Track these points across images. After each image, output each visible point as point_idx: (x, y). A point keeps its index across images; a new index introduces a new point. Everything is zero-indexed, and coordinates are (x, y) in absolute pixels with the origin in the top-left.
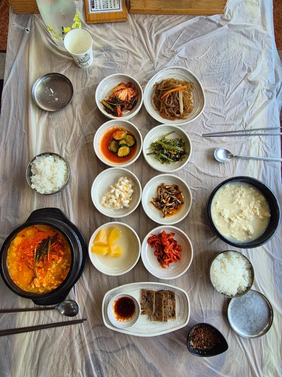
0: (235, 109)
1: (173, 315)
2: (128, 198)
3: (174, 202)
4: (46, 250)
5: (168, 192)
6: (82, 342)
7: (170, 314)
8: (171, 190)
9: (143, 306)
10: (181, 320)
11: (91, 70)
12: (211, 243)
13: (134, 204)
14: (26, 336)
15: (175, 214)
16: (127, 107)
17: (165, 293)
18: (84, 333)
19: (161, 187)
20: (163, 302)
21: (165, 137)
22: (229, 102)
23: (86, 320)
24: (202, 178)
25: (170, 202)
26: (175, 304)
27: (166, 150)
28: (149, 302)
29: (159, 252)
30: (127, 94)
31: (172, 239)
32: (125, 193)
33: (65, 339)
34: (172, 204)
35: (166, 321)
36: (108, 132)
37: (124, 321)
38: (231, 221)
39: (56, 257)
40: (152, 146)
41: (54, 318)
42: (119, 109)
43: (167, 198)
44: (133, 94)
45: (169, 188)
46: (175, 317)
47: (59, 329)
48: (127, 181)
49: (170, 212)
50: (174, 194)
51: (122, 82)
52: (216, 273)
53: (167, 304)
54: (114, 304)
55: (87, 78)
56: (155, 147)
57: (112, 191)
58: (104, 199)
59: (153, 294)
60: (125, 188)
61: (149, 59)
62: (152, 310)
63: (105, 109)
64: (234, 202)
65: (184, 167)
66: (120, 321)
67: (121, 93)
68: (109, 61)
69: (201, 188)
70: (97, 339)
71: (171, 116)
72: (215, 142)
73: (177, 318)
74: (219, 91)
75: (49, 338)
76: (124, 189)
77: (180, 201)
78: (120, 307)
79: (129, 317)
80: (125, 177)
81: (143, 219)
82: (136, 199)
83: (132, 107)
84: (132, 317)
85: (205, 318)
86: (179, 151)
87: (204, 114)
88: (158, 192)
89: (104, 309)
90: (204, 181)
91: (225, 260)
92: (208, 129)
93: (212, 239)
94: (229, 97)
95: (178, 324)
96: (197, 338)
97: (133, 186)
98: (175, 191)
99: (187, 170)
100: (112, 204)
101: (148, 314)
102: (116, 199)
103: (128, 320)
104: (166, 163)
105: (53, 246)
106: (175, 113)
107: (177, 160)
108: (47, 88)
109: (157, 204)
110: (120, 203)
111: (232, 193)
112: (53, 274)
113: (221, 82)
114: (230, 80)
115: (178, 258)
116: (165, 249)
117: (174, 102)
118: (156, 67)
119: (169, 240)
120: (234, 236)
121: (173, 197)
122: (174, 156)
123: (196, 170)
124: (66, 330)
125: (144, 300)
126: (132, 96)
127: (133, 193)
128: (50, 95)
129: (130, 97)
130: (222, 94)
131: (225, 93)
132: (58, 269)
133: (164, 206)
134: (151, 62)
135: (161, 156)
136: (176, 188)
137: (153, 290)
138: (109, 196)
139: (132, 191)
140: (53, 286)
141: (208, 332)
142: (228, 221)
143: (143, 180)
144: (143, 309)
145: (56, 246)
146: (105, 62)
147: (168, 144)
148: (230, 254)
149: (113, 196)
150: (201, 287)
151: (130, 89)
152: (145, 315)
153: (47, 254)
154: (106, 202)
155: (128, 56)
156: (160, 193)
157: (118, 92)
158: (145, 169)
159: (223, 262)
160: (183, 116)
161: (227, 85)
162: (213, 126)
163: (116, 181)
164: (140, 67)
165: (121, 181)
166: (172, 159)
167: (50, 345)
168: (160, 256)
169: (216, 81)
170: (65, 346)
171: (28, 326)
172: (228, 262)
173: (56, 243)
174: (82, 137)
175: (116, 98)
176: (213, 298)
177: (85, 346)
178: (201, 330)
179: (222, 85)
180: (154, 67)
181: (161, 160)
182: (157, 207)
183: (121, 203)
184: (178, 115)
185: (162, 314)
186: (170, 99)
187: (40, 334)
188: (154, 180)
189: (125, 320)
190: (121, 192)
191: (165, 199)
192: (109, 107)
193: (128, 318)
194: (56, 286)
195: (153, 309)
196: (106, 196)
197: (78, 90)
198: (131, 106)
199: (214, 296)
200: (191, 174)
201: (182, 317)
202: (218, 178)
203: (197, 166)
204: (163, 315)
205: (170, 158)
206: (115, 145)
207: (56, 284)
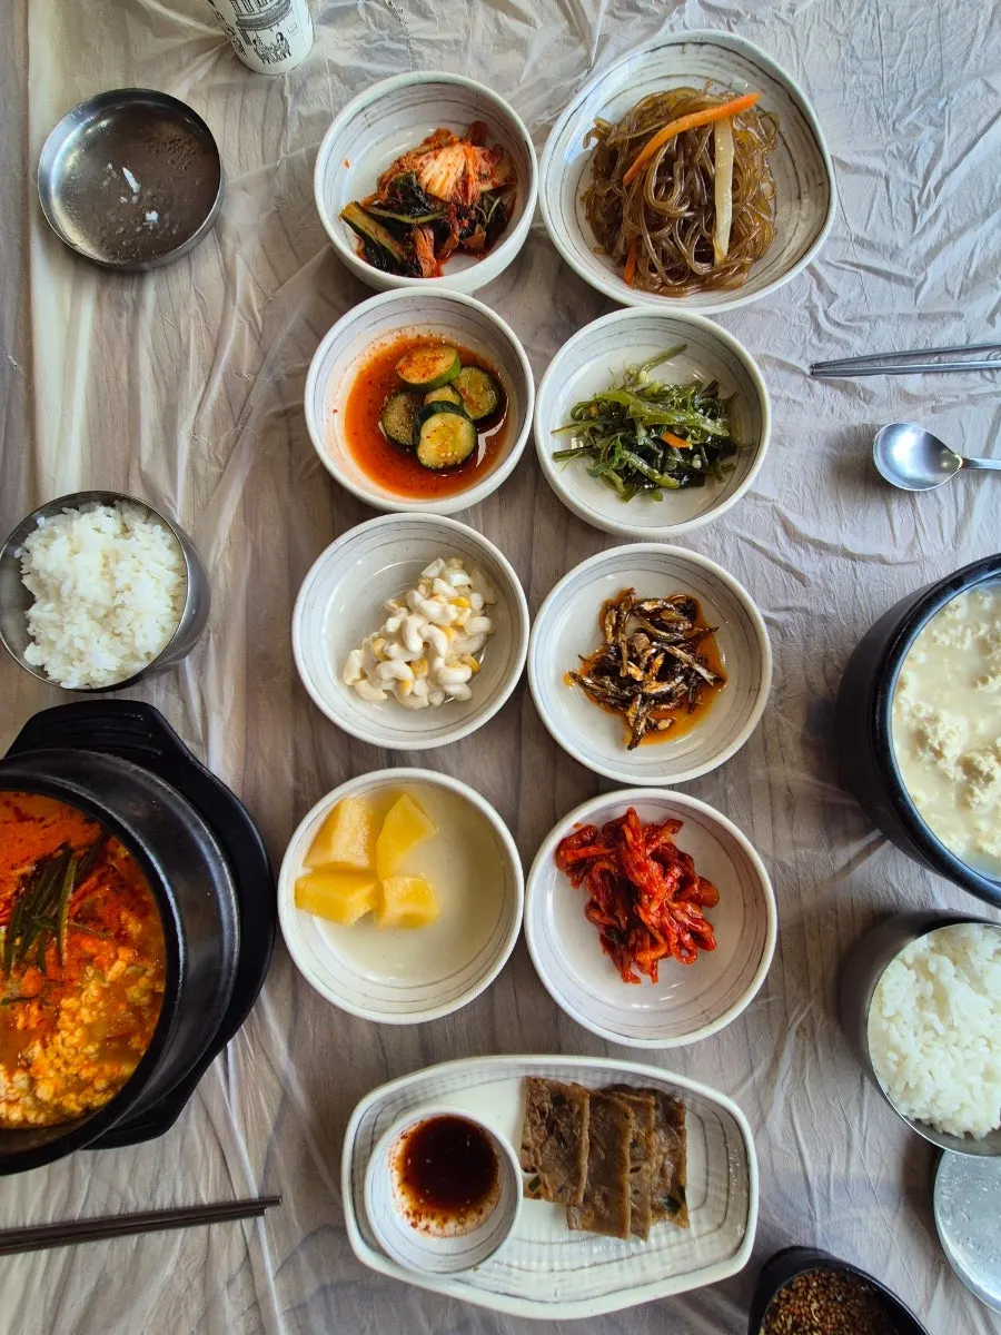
0: (965, 243)
1: (676, 1204)
2: (468, 658)
3: (680, 678)
4: (56, 916)
5: (652, 629)
6: (257, 1305)
7: (661, 1200)
8: (670, 621)
9: (532, 1156)
10: (715, 1236)
11: (304, 84)
12: (849, 866)
13: (490, 685)
14: (10, 1265)
15: (685, 730)
16: (461, 237)
17: (635, 1105)
18: (269, 1262)
19: (620, 607)
20: (627, 1151)
21: (639, 373)
22: (937, 213)
23: (274, 1201)
24: (808, 564)
25: (663, 676)
26: (685, 1152)
27: (648, 429)
28: (560, 1138)
29: (611, 911)
30: (461, 169)
31: (670, 845)
32: (454, 634)
33: (181, 1286)
34: (673, 684)
35: (642, 1233)
36: (376, 360)
37: (446, 1227)
38: (980, 773)
39: (100, 949)
40: (580, 418)
41: (134, 1192)
42: (425, 243)
43: (649, 659)
44: (492, 175)
45: (657, 612)
46: (685, 1218)
47: (155, 1240)
48: (460, 578)
49: (658, 720)
50: (681, 636)
51: (443, 126)
52: (893, 1026)
53: (647, 1156)
54: (399, 1149)
55: (284, 121)
56: (590, 418)
57: (392, 625)
58: (357, 659)
59: (582, 1106)
60: (452, 611)
61: (565, 24)
62: (575, 1177)
63: (364, 249)
64: (991, 679)
65: (724, 515)
66: (427, 1228)
67: (432, 161)
68: (384, 40)
69: (804, 610)
70: (323, 1290)
71: (668, 272)
72: (868, 397)
73: (691, 1216)
74: (889, 159)
75: (110, 1281)
76: (444, 613)
77: (709, 671)
78: (428, 1161)
79: (468, 1208)
80: (454, 561)
81: (533, 753)
82: (504, 664)
83: (485, 233)
84: (481, 1212)
85: (822, 1213)
86: (708, 434)
87: (820, 269)
88: (603, 629)
89: (352, 1171)
90: (820, 581)
91: (939, 968)
92: (838, 341)
93: (855, 848)
94: (937, 189)
95: (700, 1258)
96: (790, 1322)
97: (490, 599)
98: (685, 625)
99: (738, 531)
100: (390, 686)
101: (554, 1200)
102: (409, 663)
103: (461, 1224)
104: (643, 495)
105: (85, 894)
106: (688, 250)
107: (696, 479)
108: (110, 166)
109: (602, 686)
110: (427, 678)
111: (982, 633)
112: (89, 1029)
113: (900, 118)
114: (943, 110)
115: (702, 942)
116: (639, 901)
117: (689, 194)
118: (597, 56)
119: (656, 856)
120: (987, 847)
121: (679, 653)
122: (679, 458)
123: (779, 530)
124: (189, 1249)
125: (538, 1130)
126: (487, 187)
127: (490, 637)
128: (123, 199)
129: (478, 187)
130: (903, 174)
131: (921, 171)
132: (112, 1009)
133: (636, 694)
134: (573, 38)
135: (621, 461)
136: (690, 609)
137: (581, 1082)
138: (377, 647)
139: (482, 624)
140: (89, 1091)
141: (840, 1293)
142: (957, 774)
143: (536, 572)
144: (534, 1170)
145: (99, 895)
146: (365, 45)
147: (654, 402)
148: (966, 935)
149: (394, 649)
150: (803, 1068)
151: (477, 151)
152: (543, 1200)
153: (57, 933)
154: (364, 676)
155: (470, 14)
156: (615, 633)
157: (422, 159)
158: (545, 528)
159: (931, 976)
160: (728, 270)
161: (928, 131)
162: (861, 324)
163: (411, 579)
164: (522, 61)
165: (432, 580)
166: (672, 476)
167: (116, 1316)
168: (616, 930)
169: (878, 112)
170: (179, 1320)
171: (21, 1224)
172: (956, 976)
173: (101, 883)
174: (265, 382)
175: (411, 183)
176: (857, 1121)
177: (272, 1320)
178: (807, 1280)
179: (903, 132)
180: (588, 56)
181: (619, 480)
182: (598, 698)
183: (434, 680)
184: (702, 268)
185: (621, 1202)
186: (672, 176)
187: (70, 1261)
188: (589, 571)
189: (451, 1225)
190: (432, 626)
191: (637, 661)
192: (381, 237)
193: (463, 1215)
194: (105, 1091)
195: (578, 1174)
196: (368, 648)
197: (245, 175)
198: (480, 233)
199: (861, 1113)
200: (754, 545)
201: (720, 1221)
202: (886, 567)
203: (782, 508)
204: (629, 1205)
205: (662, 472)
206: (409, 411)
207: (101, 1084)
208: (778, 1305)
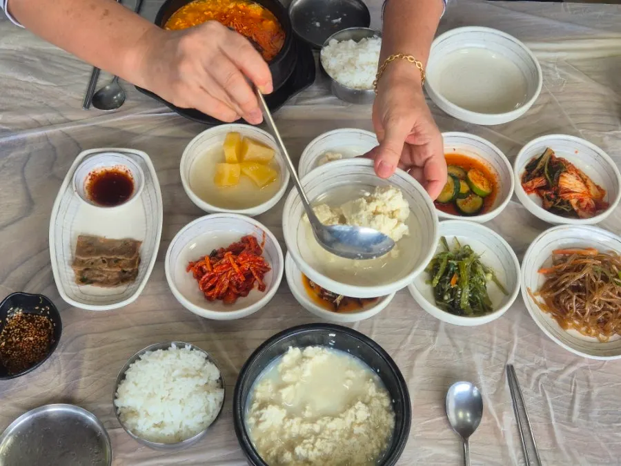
1: (83, 280)
7: (86, 274)
16: (546, 196)
17: (134, 262)
27: (458, 266)
31: (252, 286)
35: (75, 264)
42: (539, 181)
44: (581, 209)
46: (78, 284)
53: (110, 266)
54: (122, 170)
66: (88, 179)
67: (575, 178)
70: (54, 148)
73: (78, 287)
78: (115, 182)
92: (528, 380)
96: (25, 327)
107: (438, 295)
123: (417, 347)
126: (575, 207)
141: (36, 350)
147: (471, 268)
157: (575, 172)
170: (49, 98)
175: (562, 169)
177: (43, 130)
178: (44, 335)
203: (429, 349)
208: (34, 322)
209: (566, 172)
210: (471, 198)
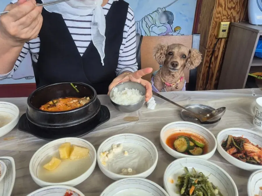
30: (255, 151)
209: (245, 142)
210: (196, 149)
